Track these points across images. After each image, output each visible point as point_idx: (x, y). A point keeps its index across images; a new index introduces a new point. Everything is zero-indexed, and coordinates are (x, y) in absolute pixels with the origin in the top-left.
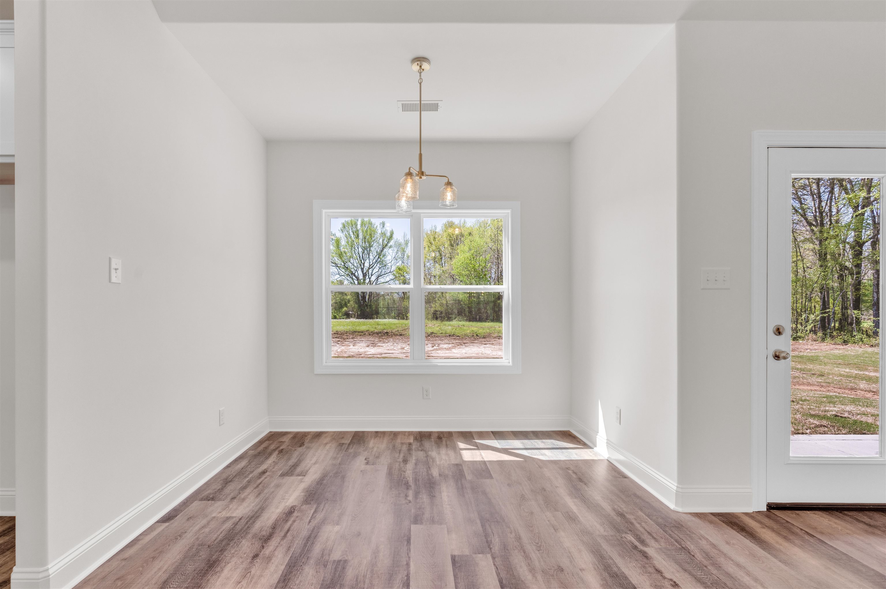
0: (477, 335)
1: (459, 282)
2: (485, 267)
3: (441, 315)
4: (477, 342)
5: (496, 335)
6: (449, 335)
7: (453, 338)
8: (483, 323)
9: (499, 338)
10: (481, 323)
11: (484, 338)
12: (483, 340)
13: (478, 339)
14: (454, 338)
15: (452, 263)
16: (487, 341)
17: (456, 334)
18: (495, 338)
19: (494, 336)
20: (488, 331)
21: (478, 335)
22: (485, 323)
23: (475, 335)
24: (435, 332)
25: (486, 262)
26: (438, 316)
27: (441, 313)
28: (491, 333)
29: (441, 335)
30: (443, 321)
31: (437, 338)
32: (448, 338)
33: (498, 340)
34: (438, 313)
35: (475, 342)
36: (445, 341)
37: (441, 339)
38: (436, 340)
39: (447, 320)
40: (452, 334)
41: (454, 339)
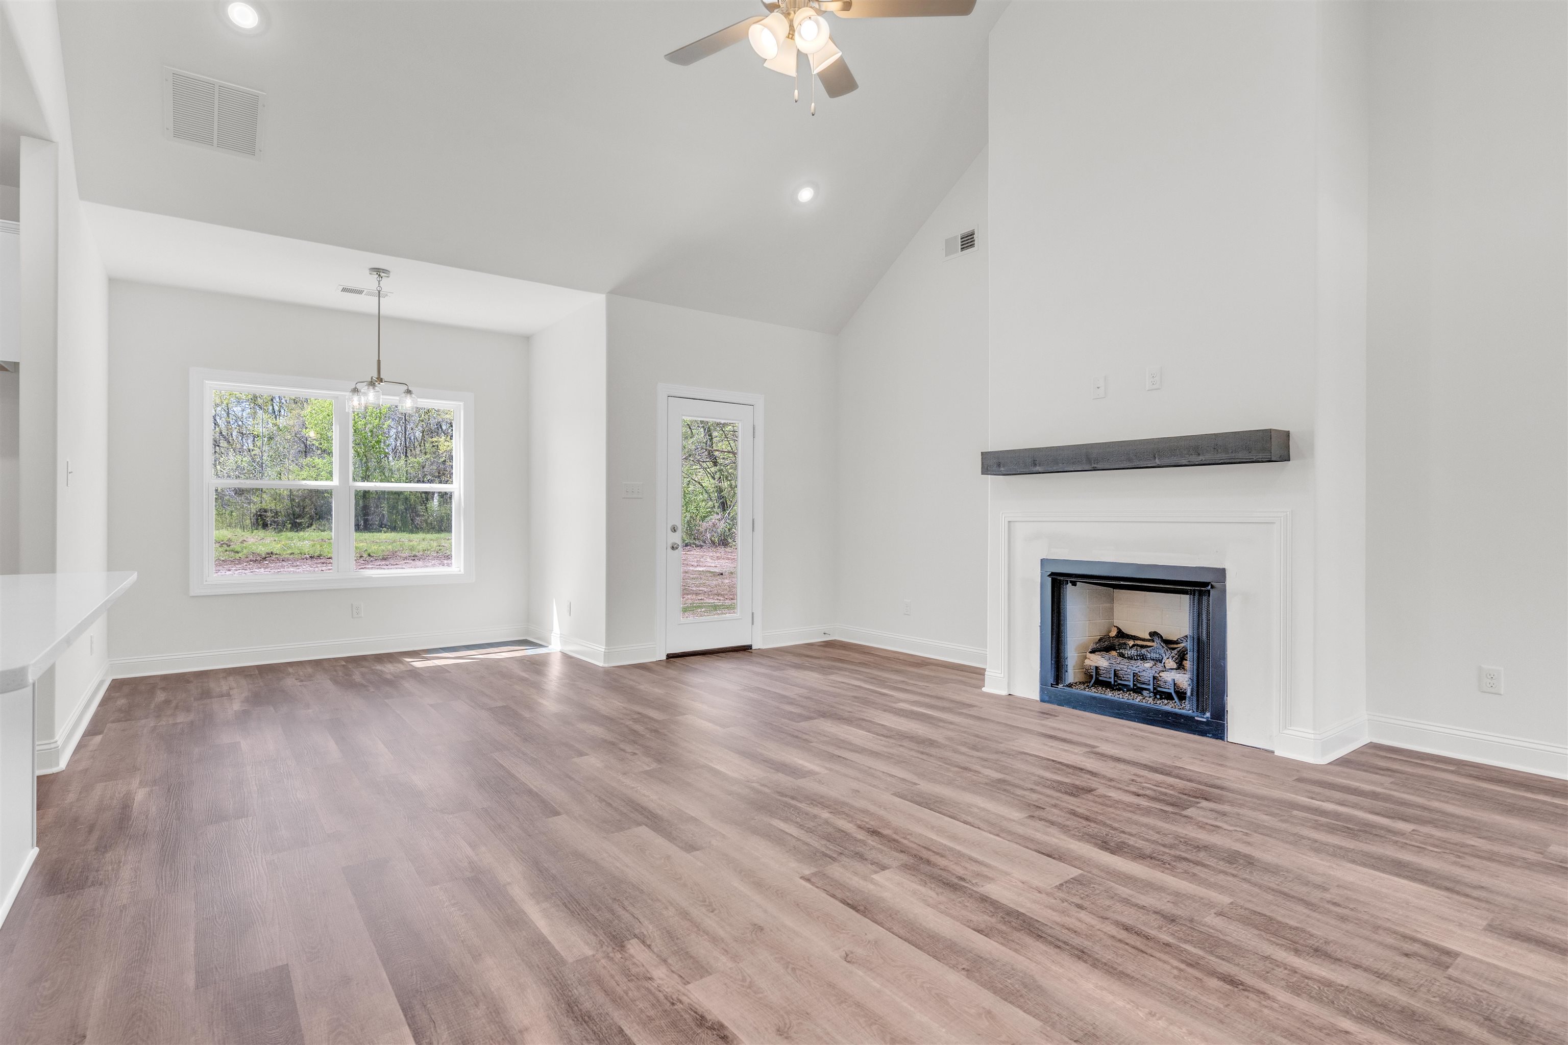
0: (369, 555)
1: (319, 452)
2: (379, 427)
3: (276, 520)
4: (371, 566)
5: (406, 553)
6: (311, 557)
7: (319, 561)
8: (375, 534)
9: (413, 558)
10: (371, 534)
11: (384, 559)
12: (384, 563)
13: (372, 561)
14: (322, 561)
15: (303, 413)
16: (392, 565)
17: (325, 555)
18: (406, 558)
19: (404, 555)
20: (390, 547)
21: (371, 554)
22: (379, 534)
23: (365, 555)
24: (275, 551)
25: (380, 418)
26: (269, 520)
27: (276, 514)
28: (396, 552)
29: (292, 556)
30: (281, 531)
31: (284, 563)
32: (309, 562)
33: (411, 562)
34: (269, 514)
35: (368, 567)
36: (304, 567)
37: (295, 564)
38: (283, 567)
39: (291, 530)
40: (316, 554)
41: (323, 563)
